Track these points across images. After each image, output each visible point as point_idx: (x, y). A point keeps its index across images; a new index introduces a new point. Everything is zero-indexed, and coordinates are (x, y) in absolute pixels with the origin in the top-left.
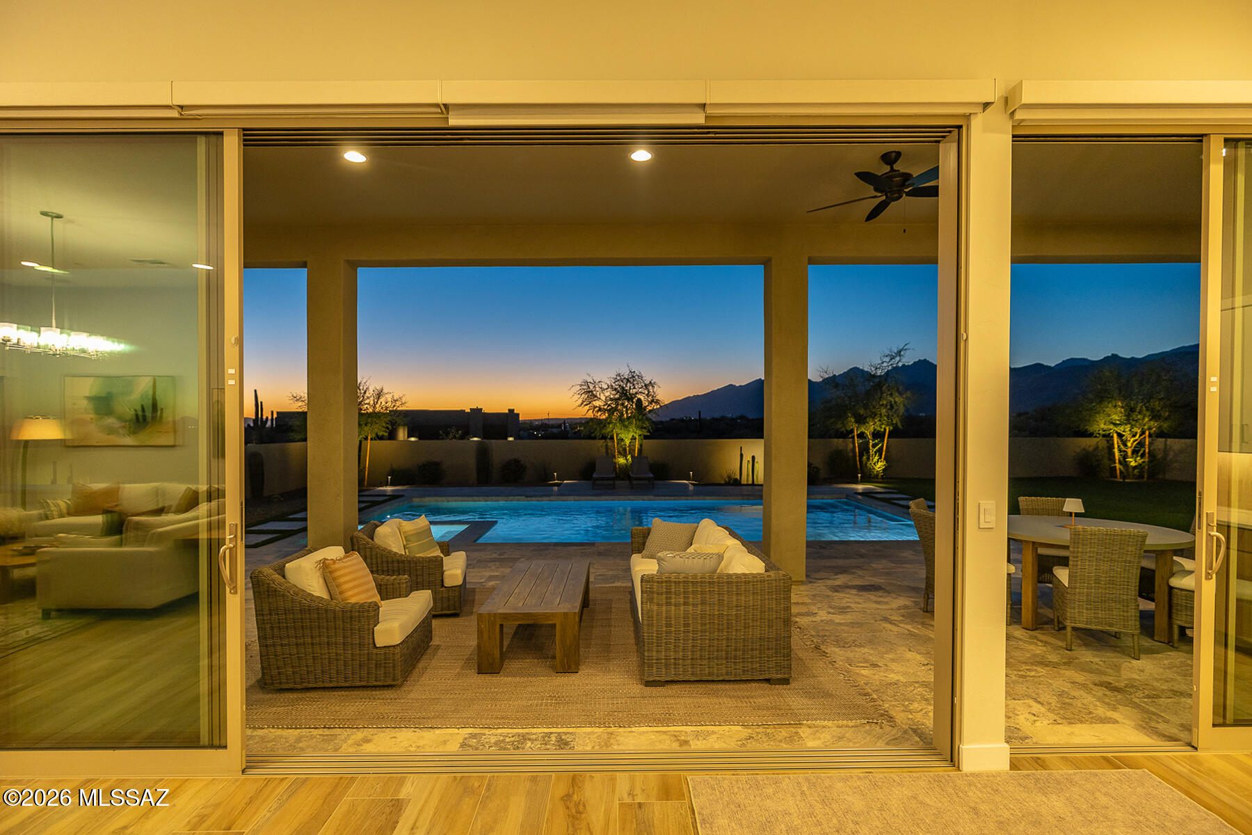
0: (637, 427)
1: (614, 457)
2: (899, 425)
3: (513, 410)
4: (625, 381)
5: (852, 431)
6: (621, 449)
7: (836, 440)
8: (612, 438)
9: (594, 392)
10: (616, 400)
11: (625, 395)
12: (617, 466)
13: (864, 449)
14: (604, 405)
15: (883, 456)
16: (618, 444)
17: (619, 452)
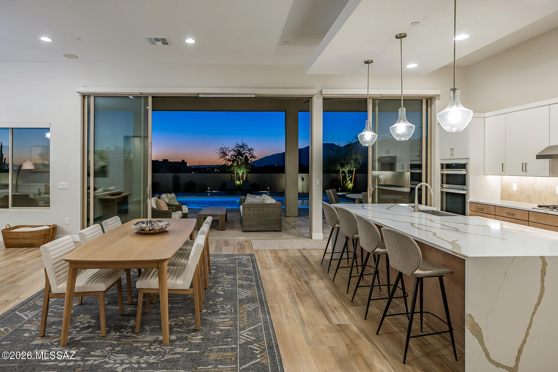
0: (245, 168)
1: (235, 181)
2: (359, 168)
3: (184, 160)
4: (240, 147)
5: (339, 170)
6: (238, 178)
7: (333, 174)
8: (234, 173)
9: (226, 153)
10: (236, 156)
11: (240, 154)
12: (236, 185)
13: (344, 178)
14: (230, 158)
15: (353, 181)
16: (236, 175)
17: (237, 179)
